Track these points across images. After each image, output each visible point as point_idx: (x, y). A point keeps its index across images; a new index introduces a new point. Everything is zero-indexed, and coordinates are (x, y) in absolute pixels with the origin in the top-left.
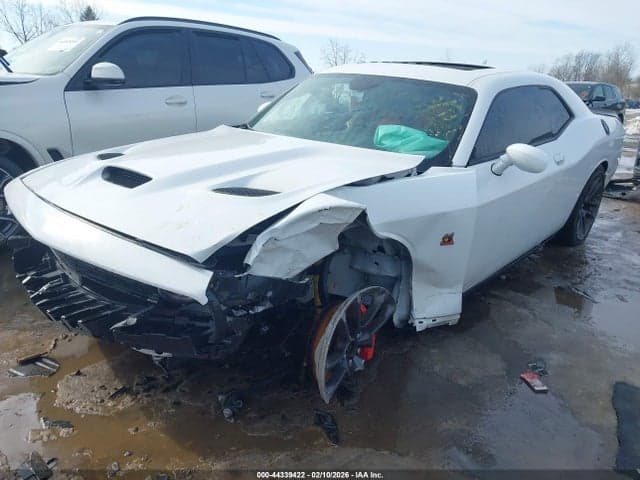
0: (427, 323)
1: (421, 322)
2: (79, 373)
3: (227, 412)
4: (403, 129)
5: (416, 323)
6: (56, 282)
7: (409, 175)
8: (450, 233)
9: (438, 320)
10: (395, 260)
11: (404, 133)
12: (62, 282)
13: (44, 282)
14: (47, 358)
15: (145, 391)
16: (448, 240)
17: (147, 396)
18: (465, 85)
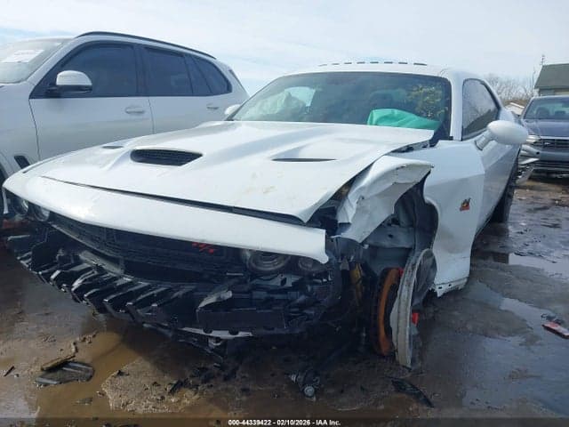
0: (445, 288)
1: (440, 288)
2: (120, 373)
3: (309, 390)
4: (396, 112)
5: (437, 290)
6: (89, 275)
7: (425, 147)
8: (467, 198)
9: (453, 285)
10: (409, 232)
11: (399, 115)
12: (96, 273)
13: (76, 275)
14: (73, 362)
15: (205, 381)
16: (466, 205)
17: (208, 387)
18: (436, 75)
